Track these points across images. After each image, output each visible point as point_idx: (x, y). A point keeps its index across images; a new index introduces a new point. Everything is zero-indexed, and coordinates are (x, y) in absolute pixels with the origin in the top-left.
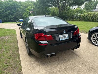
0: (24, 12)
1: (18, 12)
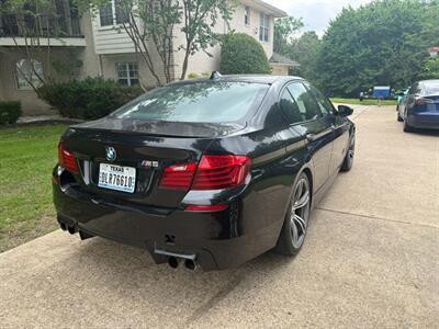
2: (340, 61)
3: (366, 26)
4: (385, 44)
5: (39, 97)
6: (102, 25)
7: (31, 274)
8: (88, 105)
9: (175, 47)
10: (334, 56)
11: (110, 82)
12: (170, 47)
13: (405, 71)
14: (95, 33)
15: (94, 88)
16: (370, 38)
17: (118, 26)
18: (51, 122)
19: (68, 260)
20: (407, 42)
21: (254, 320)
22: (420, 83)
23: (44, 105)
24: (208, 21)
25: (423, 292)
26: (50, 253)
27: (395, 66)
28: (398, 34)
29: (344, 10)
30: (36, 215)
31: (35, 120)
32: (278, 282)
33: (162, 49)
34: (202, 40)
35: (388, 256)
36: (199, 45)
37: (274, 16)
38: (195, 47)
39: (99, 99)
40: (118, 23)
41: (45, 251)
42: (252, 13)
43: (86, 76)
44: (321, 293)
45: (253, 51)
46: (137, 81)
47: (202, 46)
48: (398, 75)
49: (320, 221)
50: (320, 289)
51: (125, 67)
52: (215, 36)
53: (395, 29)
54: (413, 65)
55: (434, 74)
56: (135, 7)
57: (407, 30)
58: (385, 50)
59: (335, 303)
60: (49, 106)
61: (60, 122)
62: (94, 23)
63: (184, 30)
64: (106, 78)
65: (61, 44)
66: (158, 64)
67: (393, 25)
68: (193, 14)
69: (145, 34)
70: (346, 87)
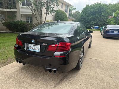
2: (85, 19)
3: (92, 10)
4: (97, 15)
5: (3, 25)
6: (22, 6)
7: (8, 74)
8: (18, 28)
9: (43, 13)
10: (84, 17)
11: (24, 22)
12: (42, 13)
13: (102, 22)
14: (20, 8)
15: (20, 23)
16: (93, 13)
17: (27, 6)
18: (7, 32)
19: (18, 71)
20: (103, 15)
21: (72, 86)
22: (107, 25)
23: (5, 27)
24: (52, 6)
25: (113, 79)
26: (12, 69)
27: (100, 21)
28: (100, 12)
29: (87, 5)
30: (7, 58)
31: (2, 32)
32: (76, 77)
33: (39, 13)
34: (51, 11)
35: (104, 70)
36: (50, 13)
37: (69, 6)
38: (49, 13)
39: (21, 27)
40: (27, 5)
41: (11, 68)
42: (63, 5)
43: (17, 20)
44: (88, 79)
45: (64, 15)
46: (32, 22)
47: (51, 13)
48: (100, 23)
49: (85, 61)
50: (88, 78)
51: (28, 18)
52: (54, 10)
53: (99, 11)
54: (104, 21)
55: (109, 23)
56: (32, 1)
57: (103, 11)
58: (97, 16)
59: (92, 82)
60: (6, 28)
61: (9, 32)
62: (20, 5)
63: (46, 8)
64: (23, 21)
65: (10, 11)
66: (38, 17)
67: (99, 10)
68: (48, 4)
69: (35, 9)
70: (87, 26)
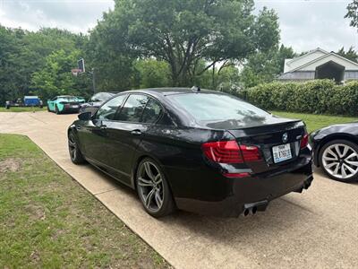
0: (37, 71)
1: (11, 68)
